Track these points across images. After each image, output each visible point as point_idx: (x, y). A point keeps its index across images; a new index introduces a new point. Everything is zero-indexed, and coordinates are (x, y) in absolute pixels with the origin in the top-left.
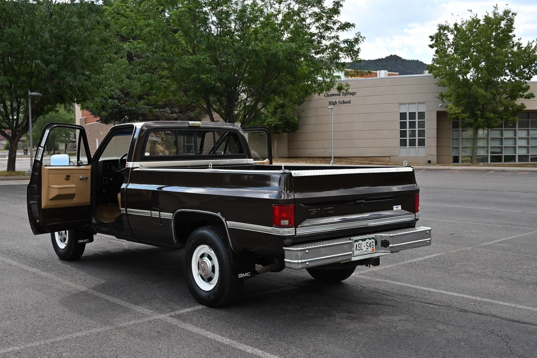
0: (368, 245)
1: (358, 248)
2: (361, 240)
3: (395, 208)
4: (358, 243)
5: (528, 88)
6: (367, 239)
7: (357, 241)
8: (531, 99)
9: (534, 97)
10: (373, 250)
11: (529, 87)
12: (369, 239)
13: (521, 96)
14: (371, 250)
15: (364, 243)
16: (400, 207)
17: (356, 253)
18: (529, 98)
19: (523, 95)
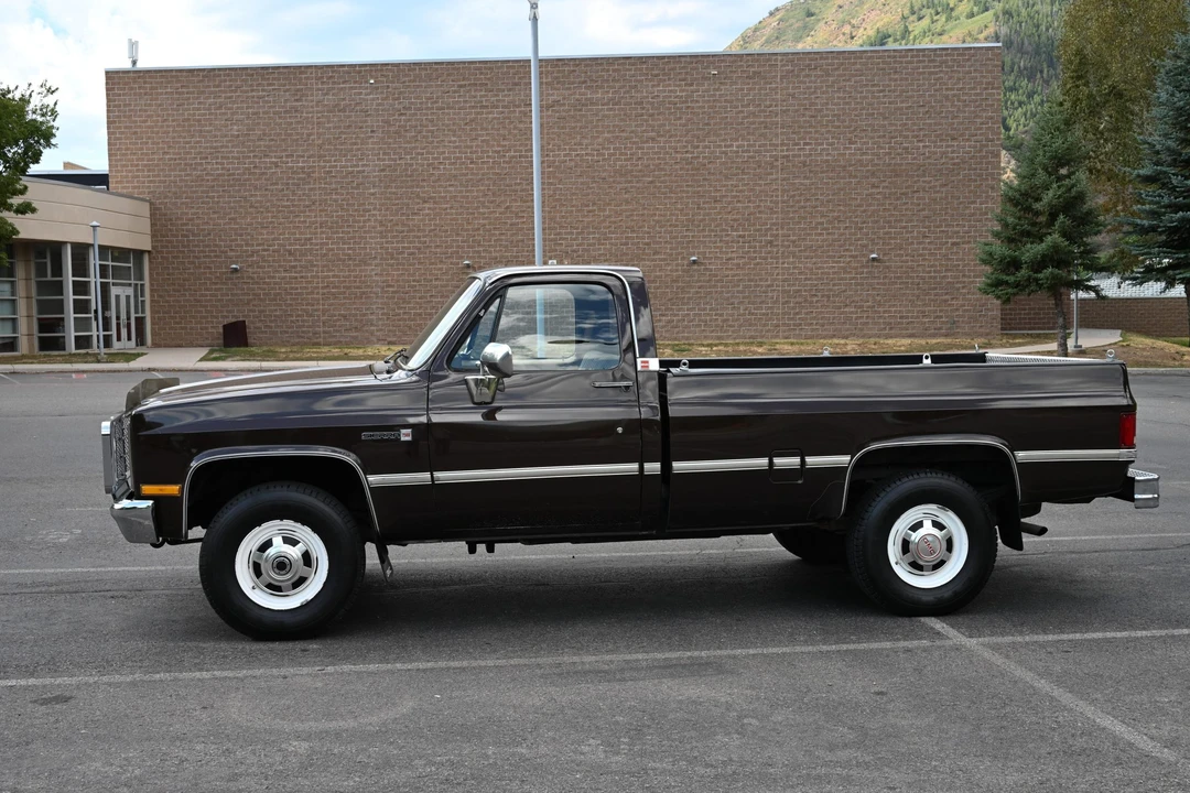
5: (24, 191)
8: (29, 215)
9: (34, 210)
11: (26, 188)
13: (9, 208)
18: (23, 213)
19: (12, 205)
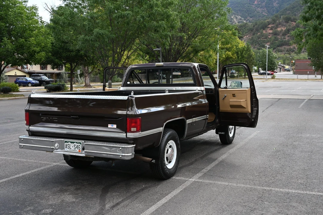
0: (76, 147)
1: (67, 147)
2: (70, 142)
3: (110, 126)
4: (68, 143)
6: (75, 142)
7: (67, 142)
10: (79, 151)
12: (77, 143)
14: (78, 150)
15: (72, 145)
16: (115, 126)
17: (65, 150)
